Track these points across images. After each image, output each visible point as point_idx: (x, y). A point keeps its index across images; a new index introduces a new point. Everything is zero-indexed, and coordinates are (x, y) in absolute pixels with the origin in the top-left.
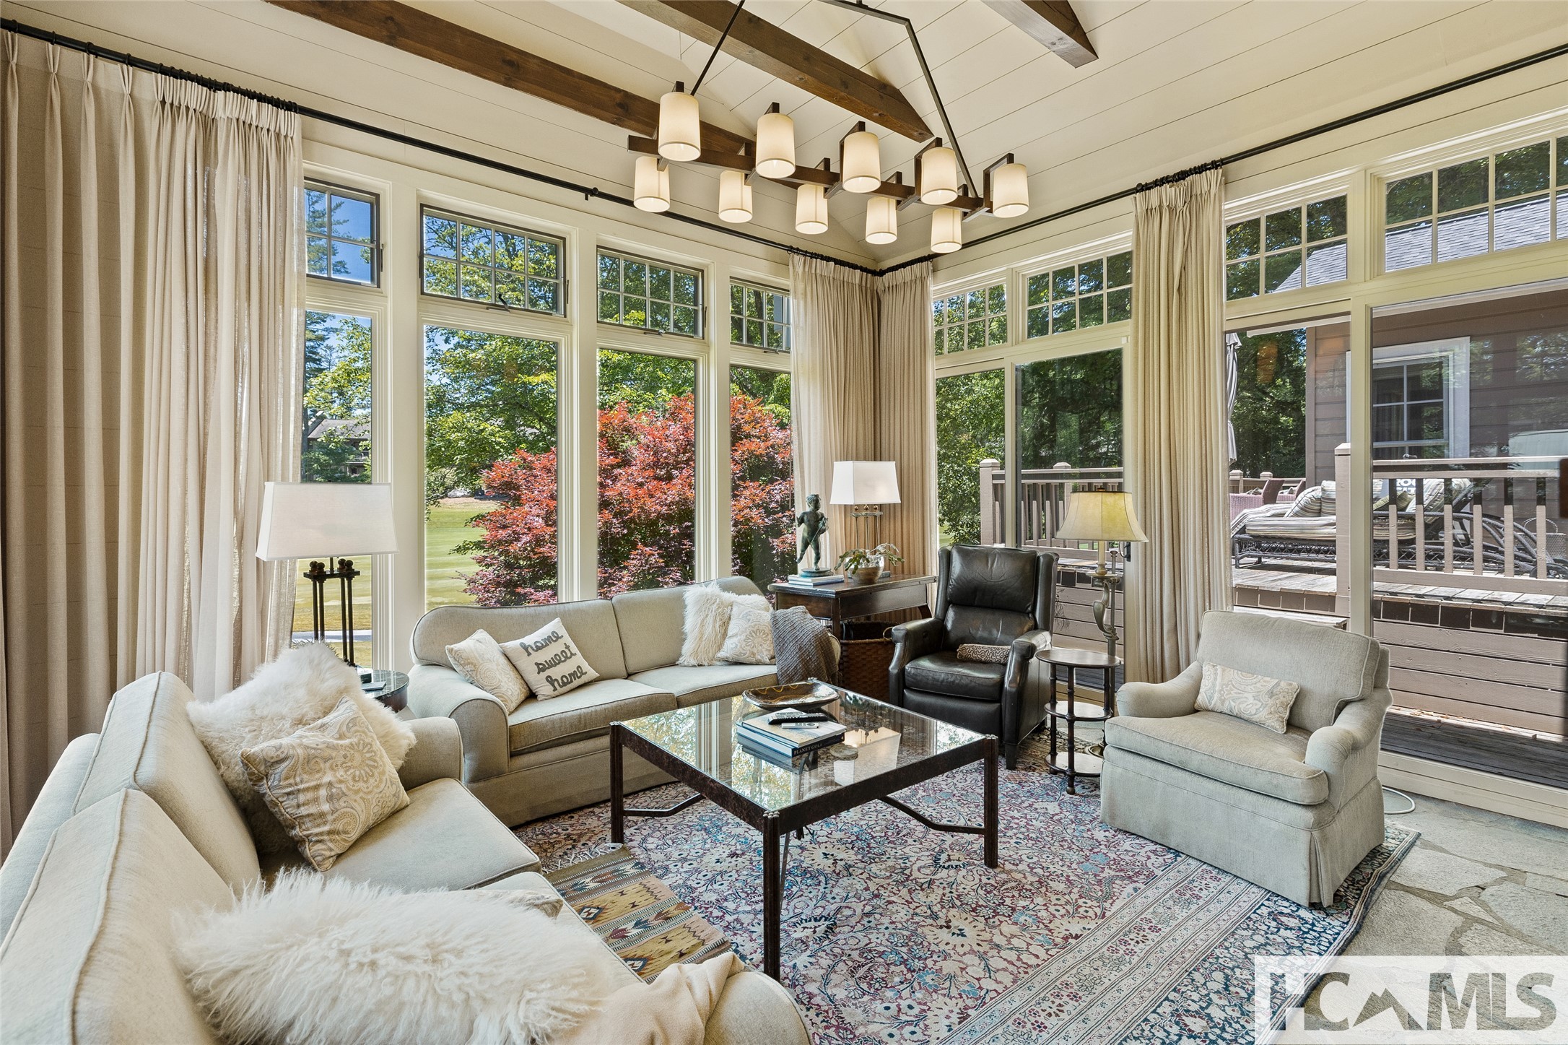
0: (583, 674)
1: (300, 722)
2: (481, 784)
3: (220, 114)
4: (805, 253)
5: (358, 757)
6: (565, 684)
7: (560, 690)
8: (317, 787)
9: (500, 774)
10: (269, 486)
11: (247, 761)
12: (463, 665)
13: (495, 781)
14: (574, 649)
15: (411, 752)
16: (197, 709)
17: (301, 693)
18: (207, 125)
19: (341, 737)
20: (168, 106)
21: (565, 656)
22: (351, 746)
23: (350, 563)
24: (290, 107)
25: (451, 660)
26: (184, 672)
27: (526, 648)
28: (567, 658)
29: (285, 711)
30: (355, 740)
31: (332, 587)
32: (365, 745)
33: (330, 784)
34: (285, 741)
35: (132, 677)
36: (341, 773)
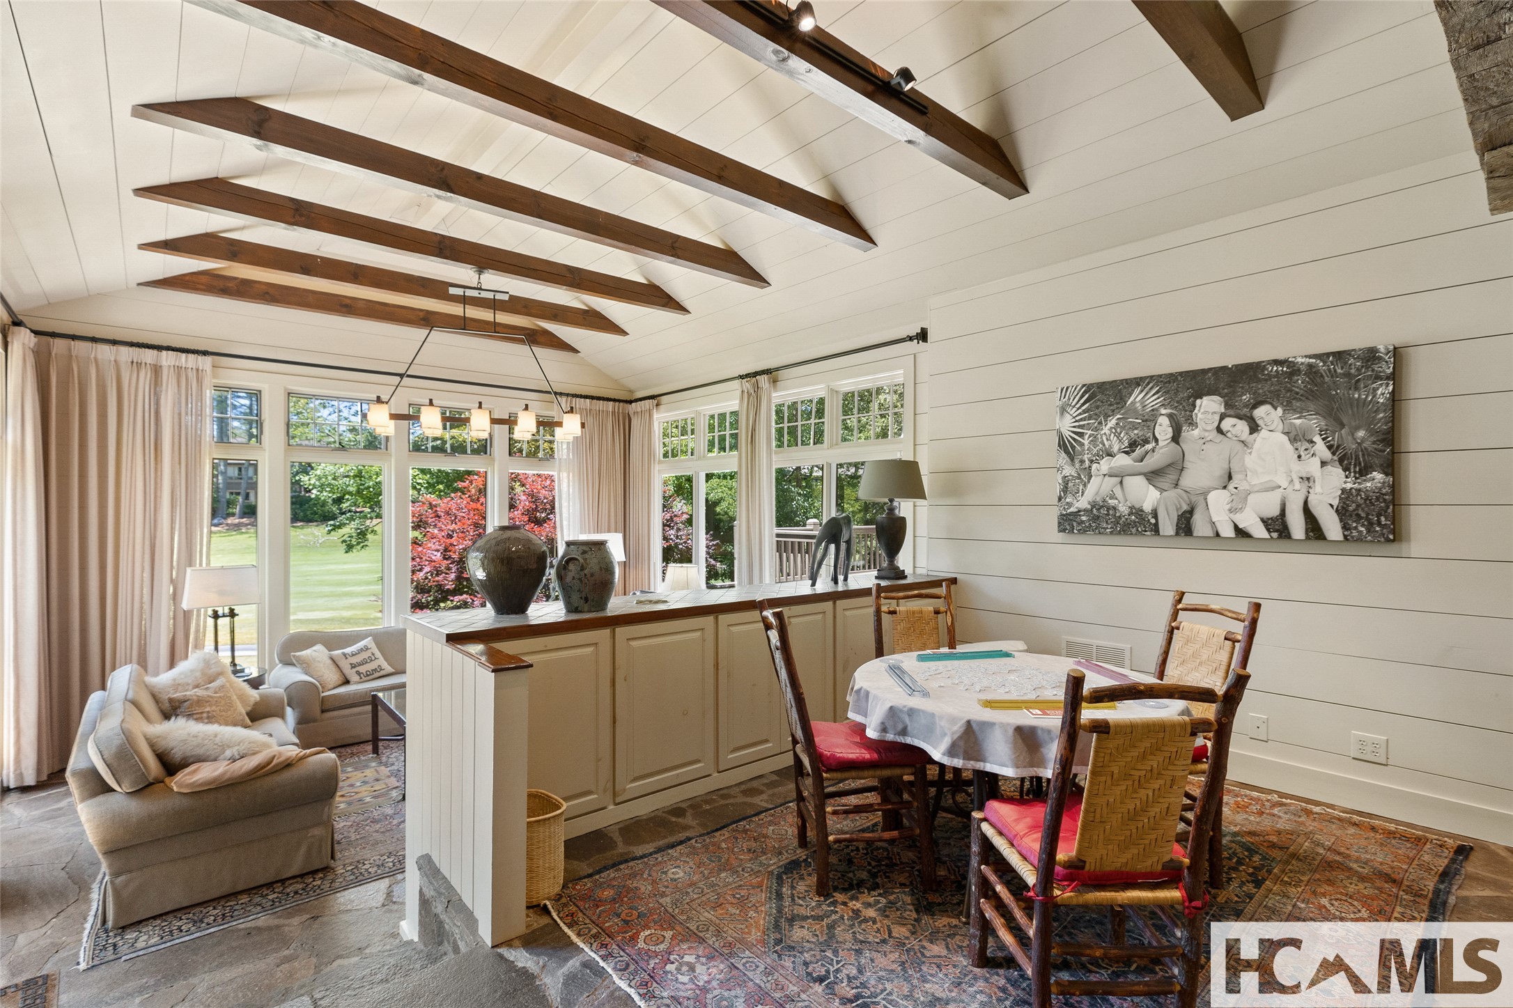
0: (381, 670)
1: (197, 686)
2: (304, 726)
3: (164, 363)
4: (567, 395)
5: (223, 702)
6: (368, 675)
7: (364, 679)
8: (202, 713)
9: (315, 721)
10: (189, 570)
11: (171, 700)
12: (301, 664)
13: (312, 724)
14: (378, 654)
15: (256, 704)
16: (150, 680)
17: (198, 674)
18: (157, 370)
19: (216, 693)
20: (135, 364)
21: (372, 659)
22: (220, 697)
23: (233, 610)
24: (205, 353)
25: (294, 661)
26: (143, 662)
27: (345, 655)
28: (371, 660)
29: (190, 681)
30: (222, 695)
31: (224, 622)
32: (227, 697)
33: (208, 712)
34: (188, 693)
35: (114, 669)
36: (214, 708)
